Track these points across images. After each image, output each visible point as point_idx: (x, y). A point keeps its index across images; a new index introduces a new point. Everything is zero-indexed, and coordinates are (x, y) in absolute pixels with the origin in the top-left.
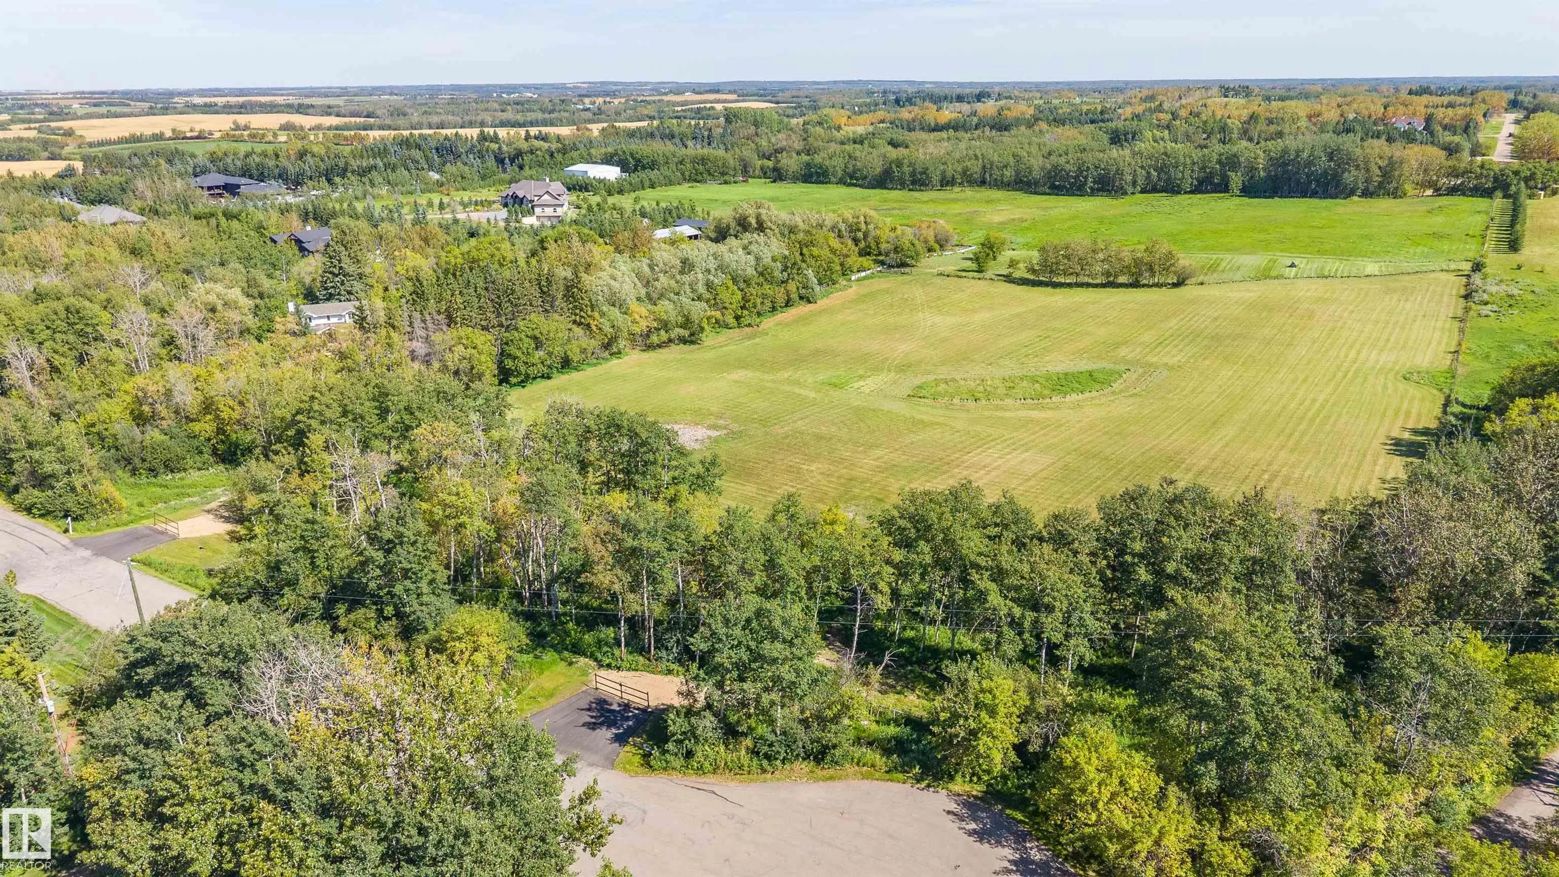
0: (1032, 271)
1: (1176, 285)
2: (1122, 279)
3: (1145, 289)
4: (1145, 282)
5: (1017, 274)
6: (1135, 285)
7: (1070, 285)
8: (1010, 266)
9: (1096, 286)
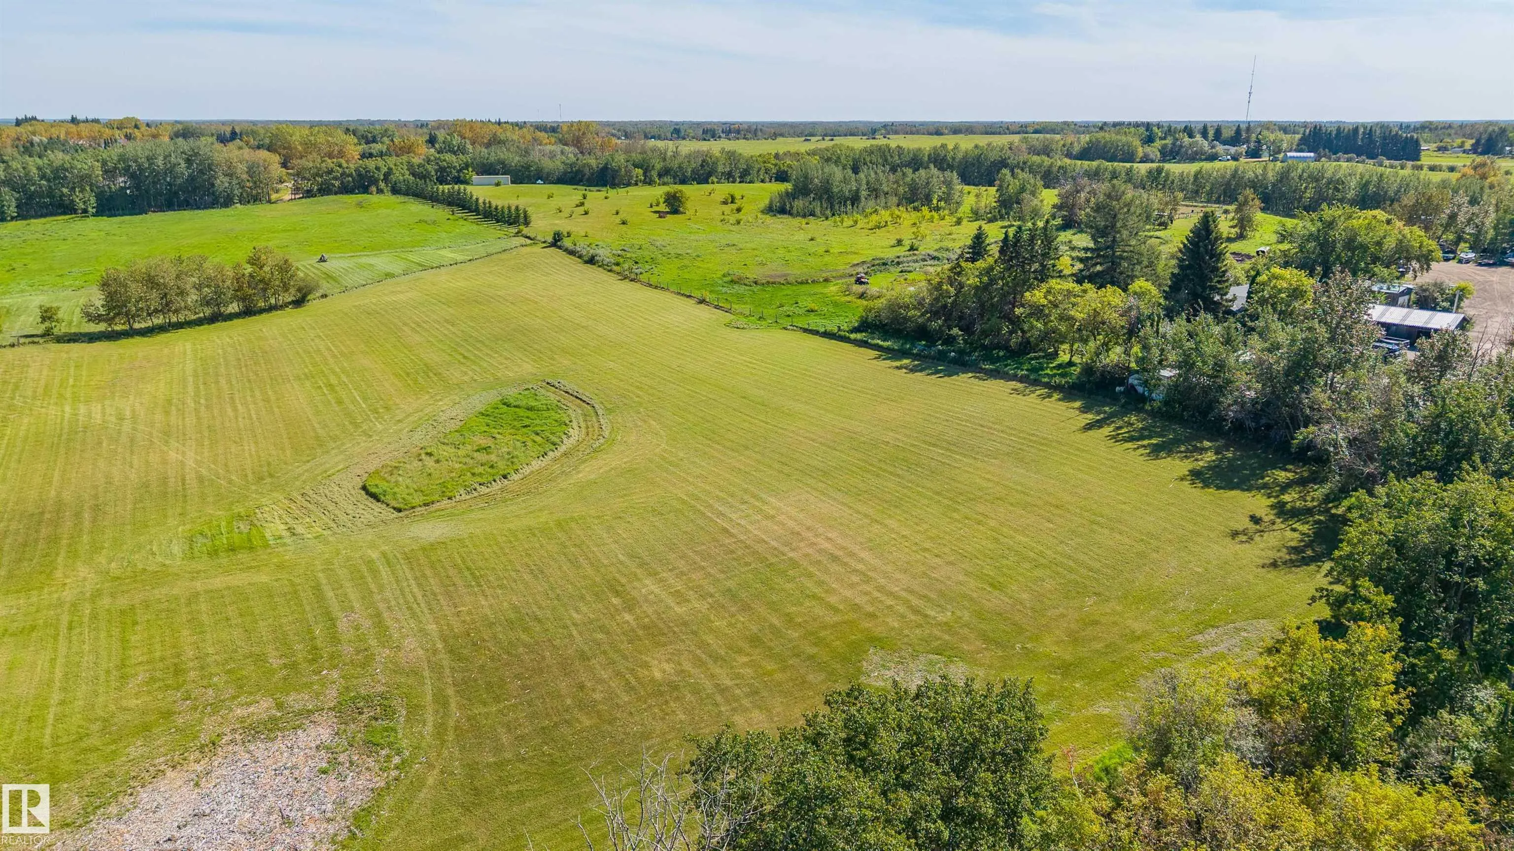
0: (93, 318)
1: (298, 303)
2: (234, 308)
3: (264, 316)
4: (261, 304)
5: (61, 329)
6: (248, 312)
7: (161, 329)
8: (44, 319)
9: (199, 322)
